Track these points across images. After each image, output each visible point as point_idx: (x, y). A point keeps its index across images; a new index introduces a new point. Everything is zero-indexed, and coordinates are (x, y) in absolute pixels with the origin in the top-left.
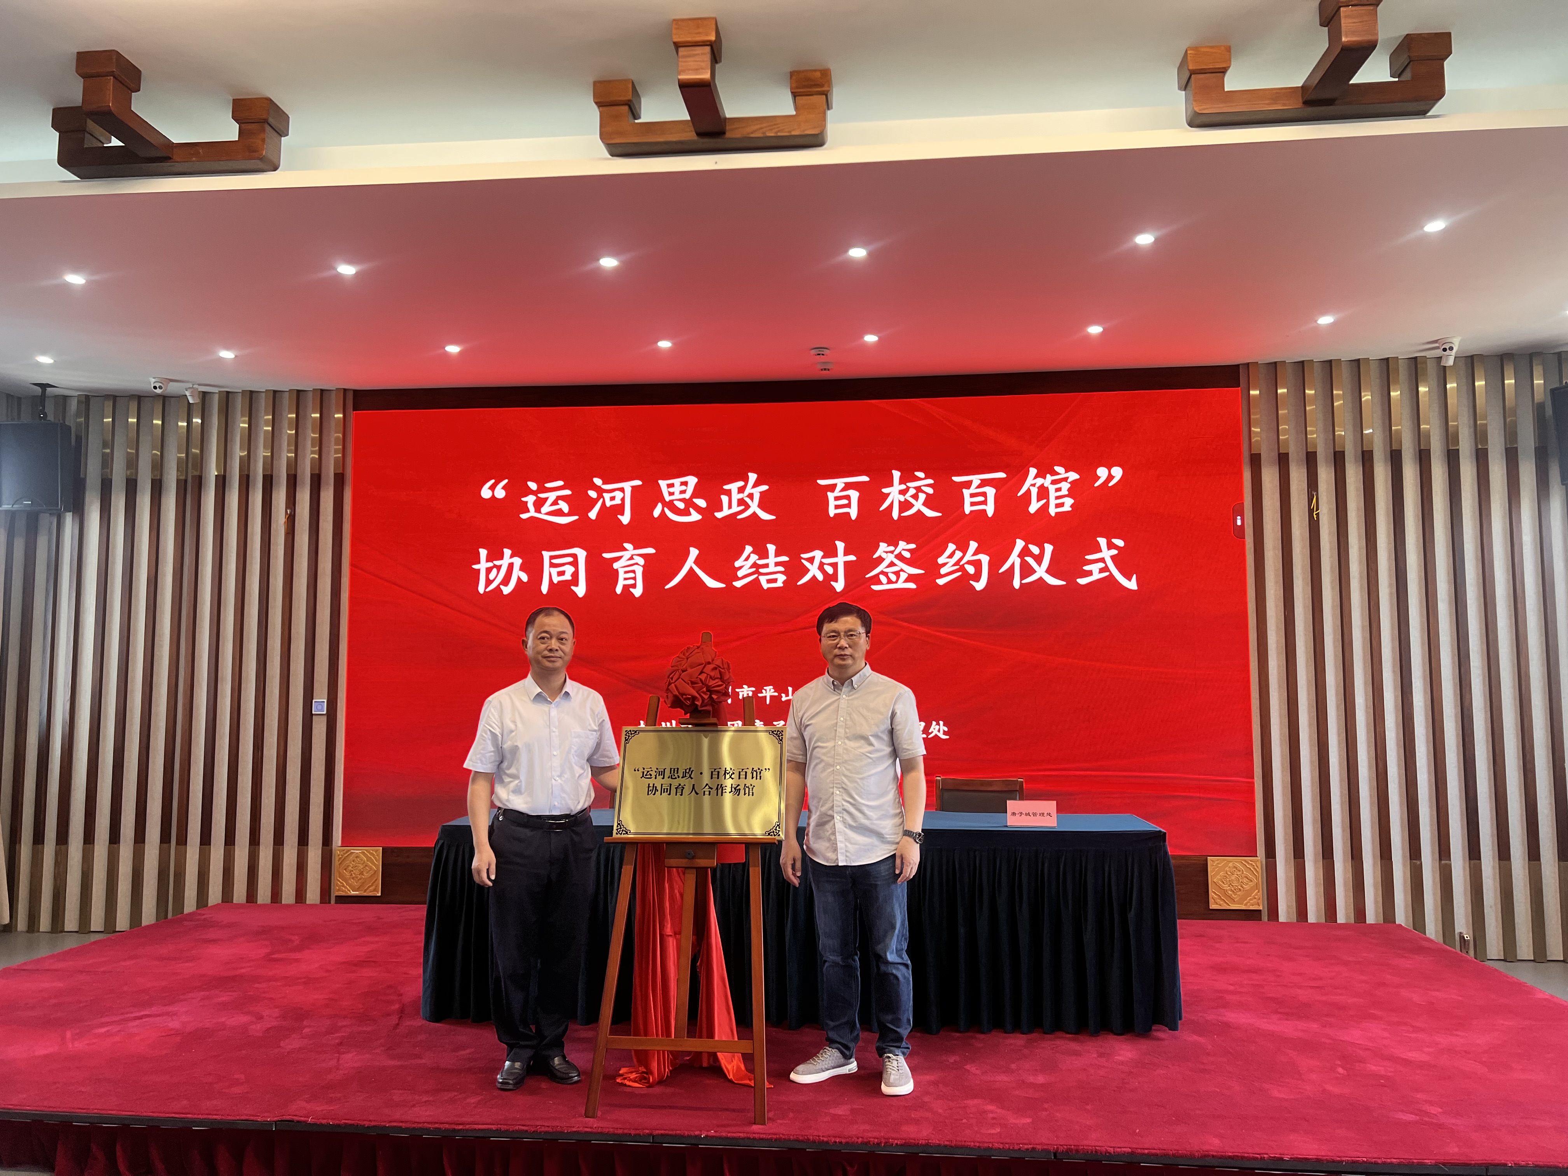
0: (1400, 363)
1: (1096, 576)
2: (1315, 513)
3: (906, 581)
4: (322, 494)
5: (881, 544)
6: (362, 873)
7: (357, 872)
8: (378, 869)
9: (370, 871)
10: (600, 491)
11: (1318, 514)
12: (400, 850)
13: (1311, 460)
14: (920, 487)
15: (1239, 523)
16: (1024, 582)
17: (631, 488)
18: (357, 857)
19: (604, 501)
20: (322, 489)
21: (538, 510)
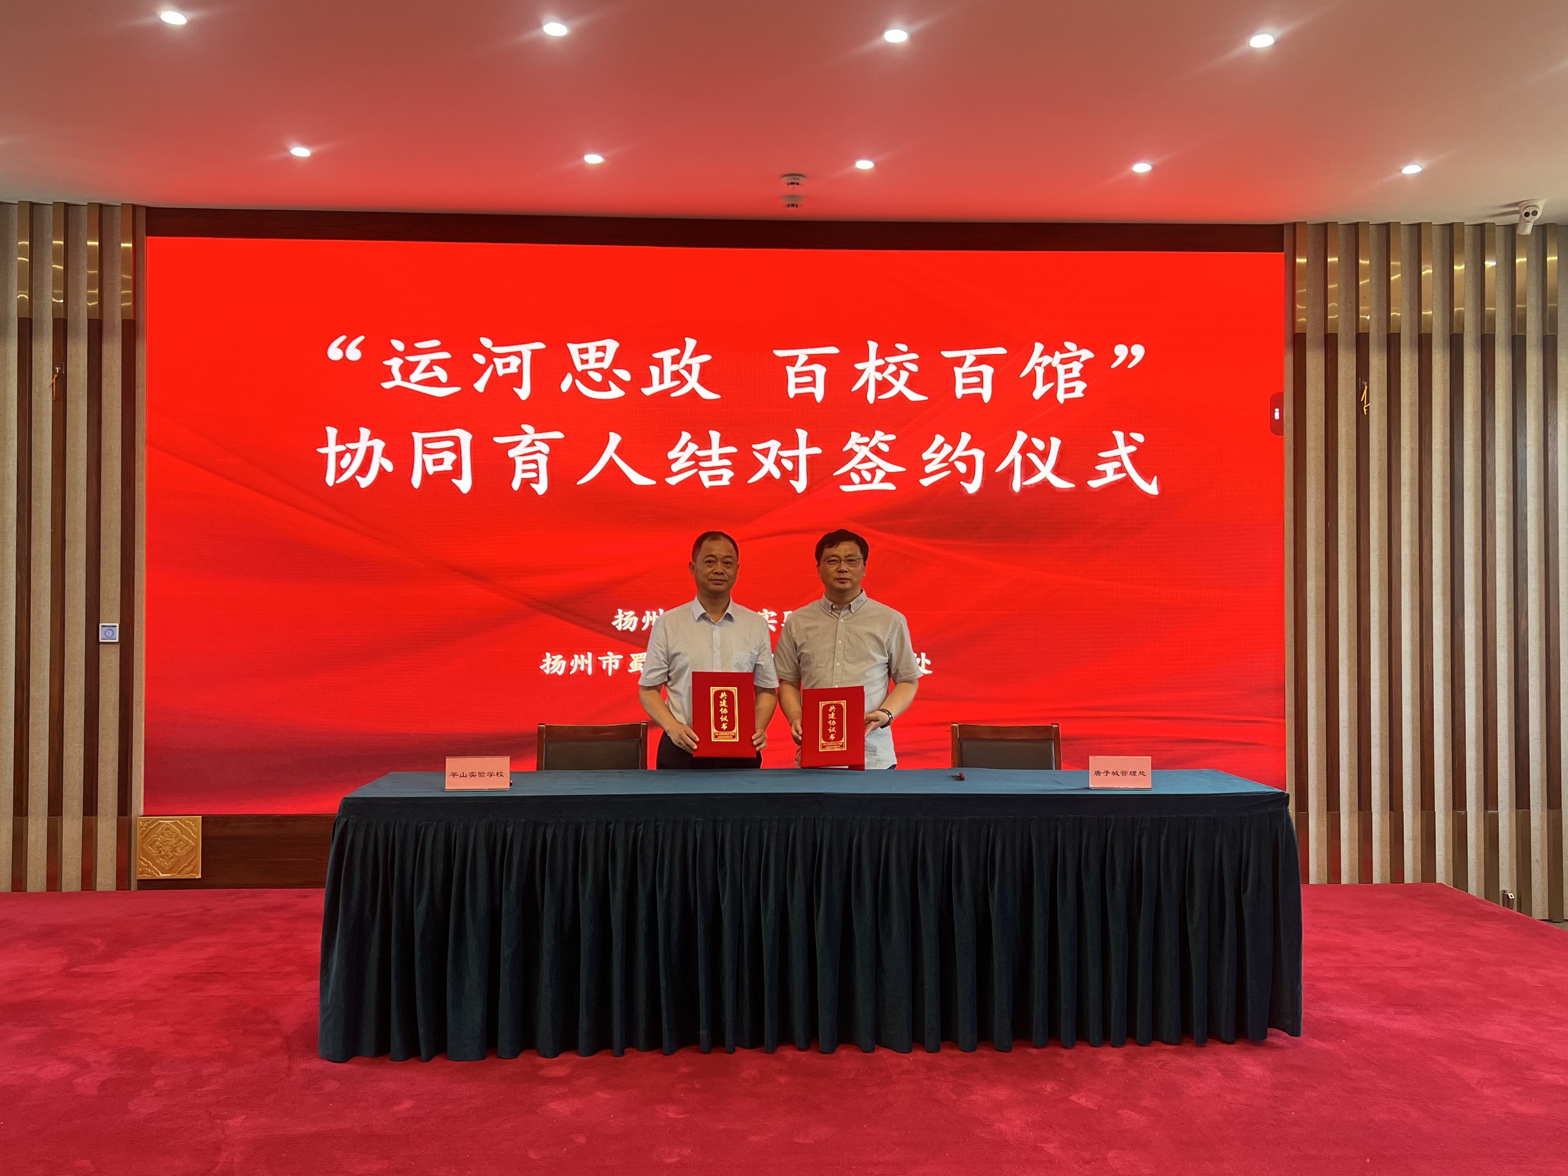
0: (1465, 230)
1: (1111, 478)
2: (1365, 406)
3: (883, 481)
4: (105, 348)
5: (853, 434)
6: (174, 850)
7: (167, 849)
8: (197, 843)
9: (185, 846)
10: (490, 356)
11: (1368, 408)
12: (226, 820)
13: (1361, 342)
14: (902, 362)
15: (1277, 416)
16: (1026, 483)
17: (530, 353)
18: (168, 829)
19: (495, 369)
20: (105, 340)
21: (406, 377)
